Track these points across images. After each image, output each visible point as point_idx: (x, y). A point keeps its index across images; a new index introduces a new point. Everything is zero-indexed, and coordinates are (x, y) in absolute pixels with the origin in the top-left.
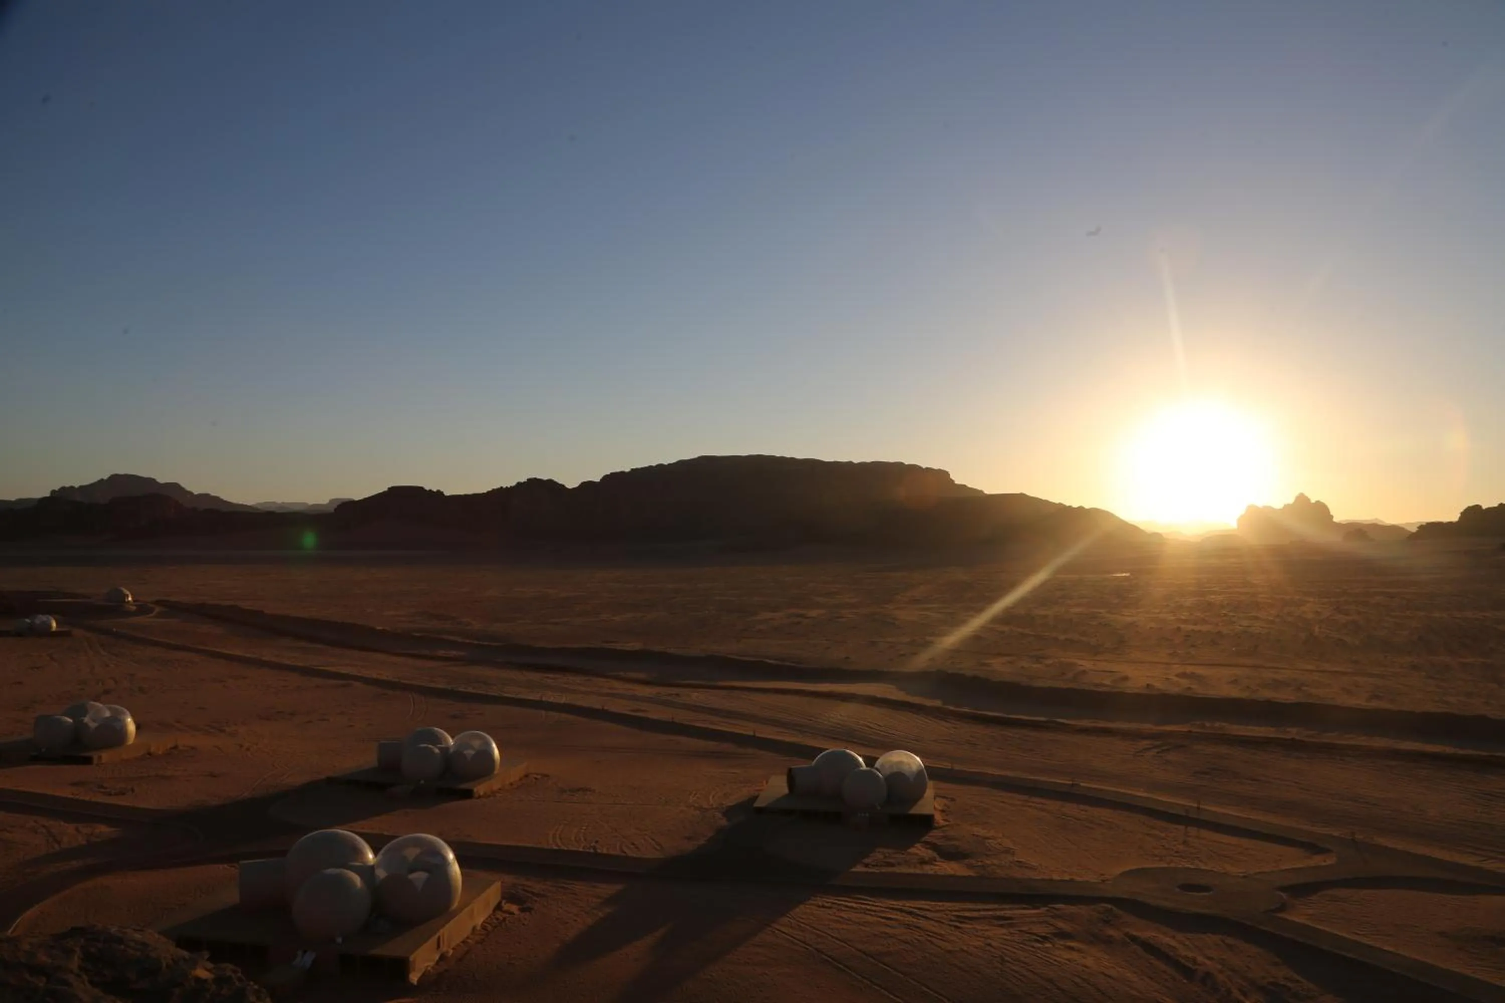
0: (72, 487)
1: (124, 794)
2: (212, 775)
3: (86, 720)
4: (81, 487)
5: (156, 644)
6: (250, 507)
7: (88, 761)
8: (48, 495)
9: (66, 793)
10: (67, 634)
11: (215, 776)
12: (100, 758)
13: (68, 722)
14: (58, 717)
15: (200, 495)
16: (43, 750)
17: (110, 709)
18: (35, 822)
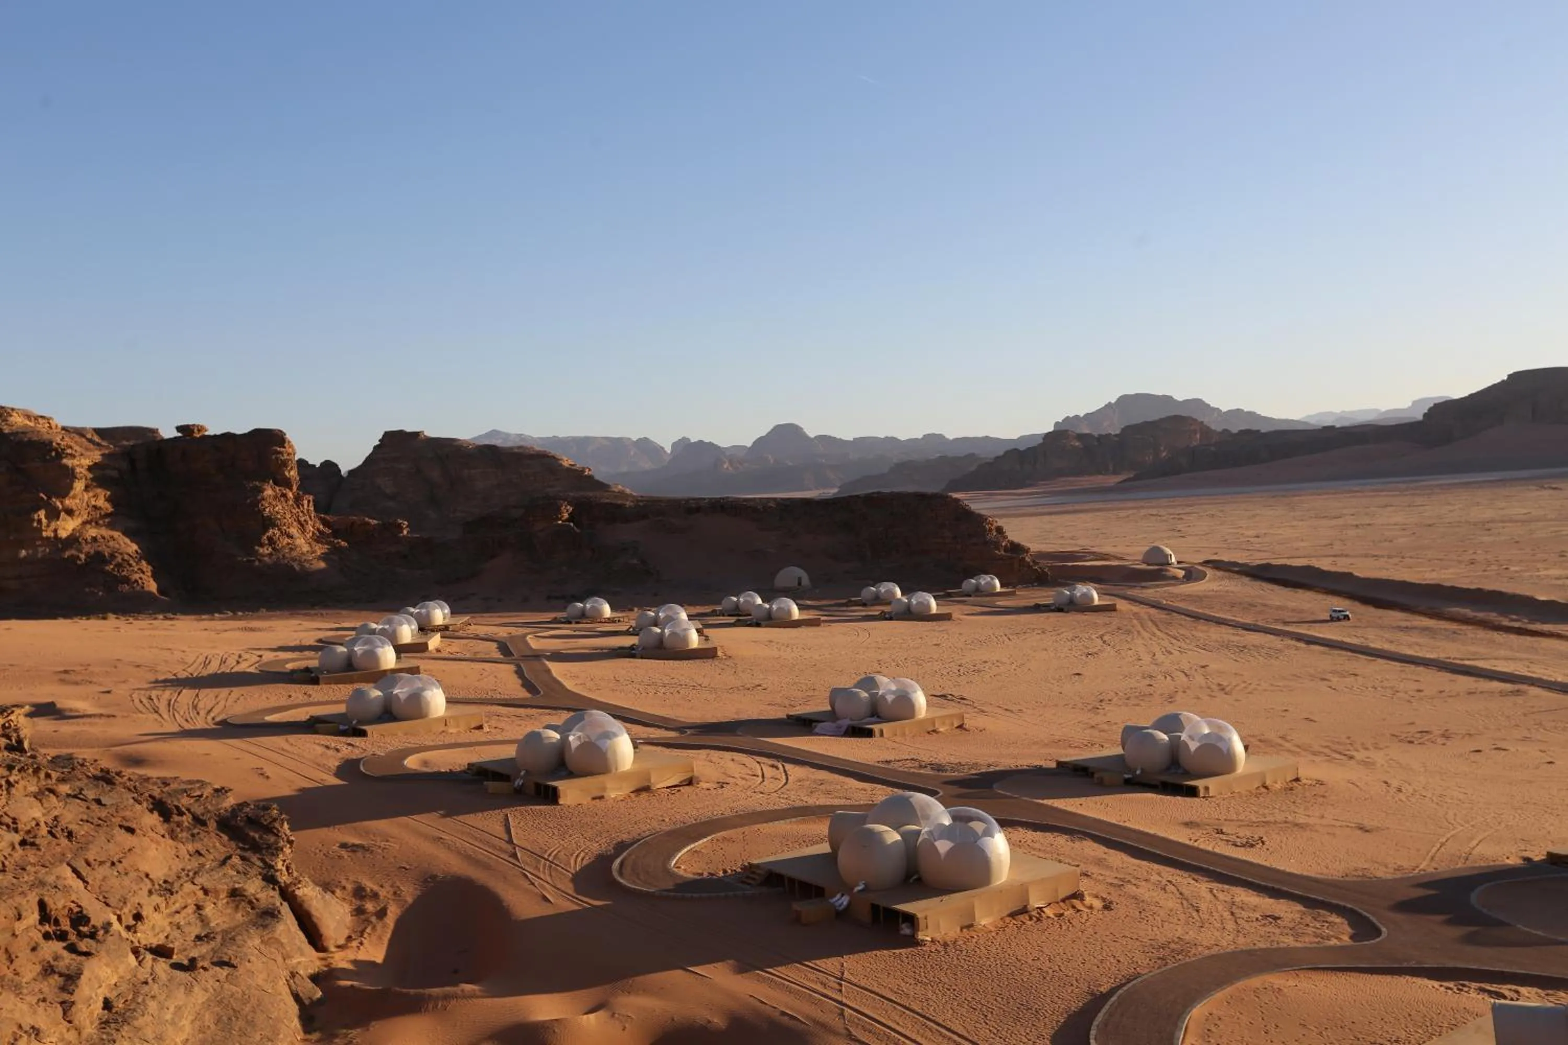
0: (1077, 417)
1: (1252, 846)
2: (1362, 828)
3: (1184, 736)
4: (1087, 415)
5: (1220, 622)
6: (1298, 422)
7: (1192, 792)
8: (1051, 429)
9: (1181, 836)
10: (1111, 608)
11: (1367, 831)
12: (1207, 789)
13: (1163, 740)
14: (1150, 731)
15: (1230, 412)
16: (1138, 772)
17: (1210, 724)
18: (1159, 874)
